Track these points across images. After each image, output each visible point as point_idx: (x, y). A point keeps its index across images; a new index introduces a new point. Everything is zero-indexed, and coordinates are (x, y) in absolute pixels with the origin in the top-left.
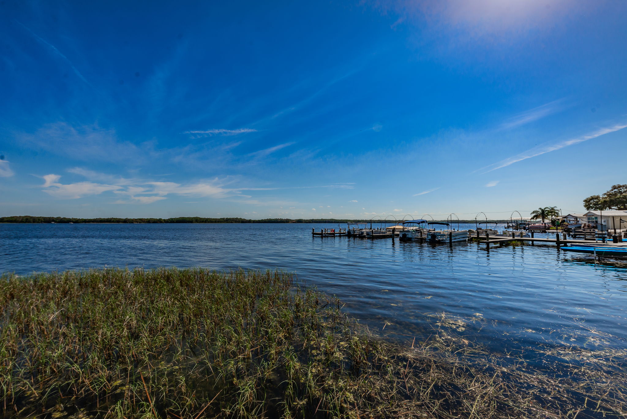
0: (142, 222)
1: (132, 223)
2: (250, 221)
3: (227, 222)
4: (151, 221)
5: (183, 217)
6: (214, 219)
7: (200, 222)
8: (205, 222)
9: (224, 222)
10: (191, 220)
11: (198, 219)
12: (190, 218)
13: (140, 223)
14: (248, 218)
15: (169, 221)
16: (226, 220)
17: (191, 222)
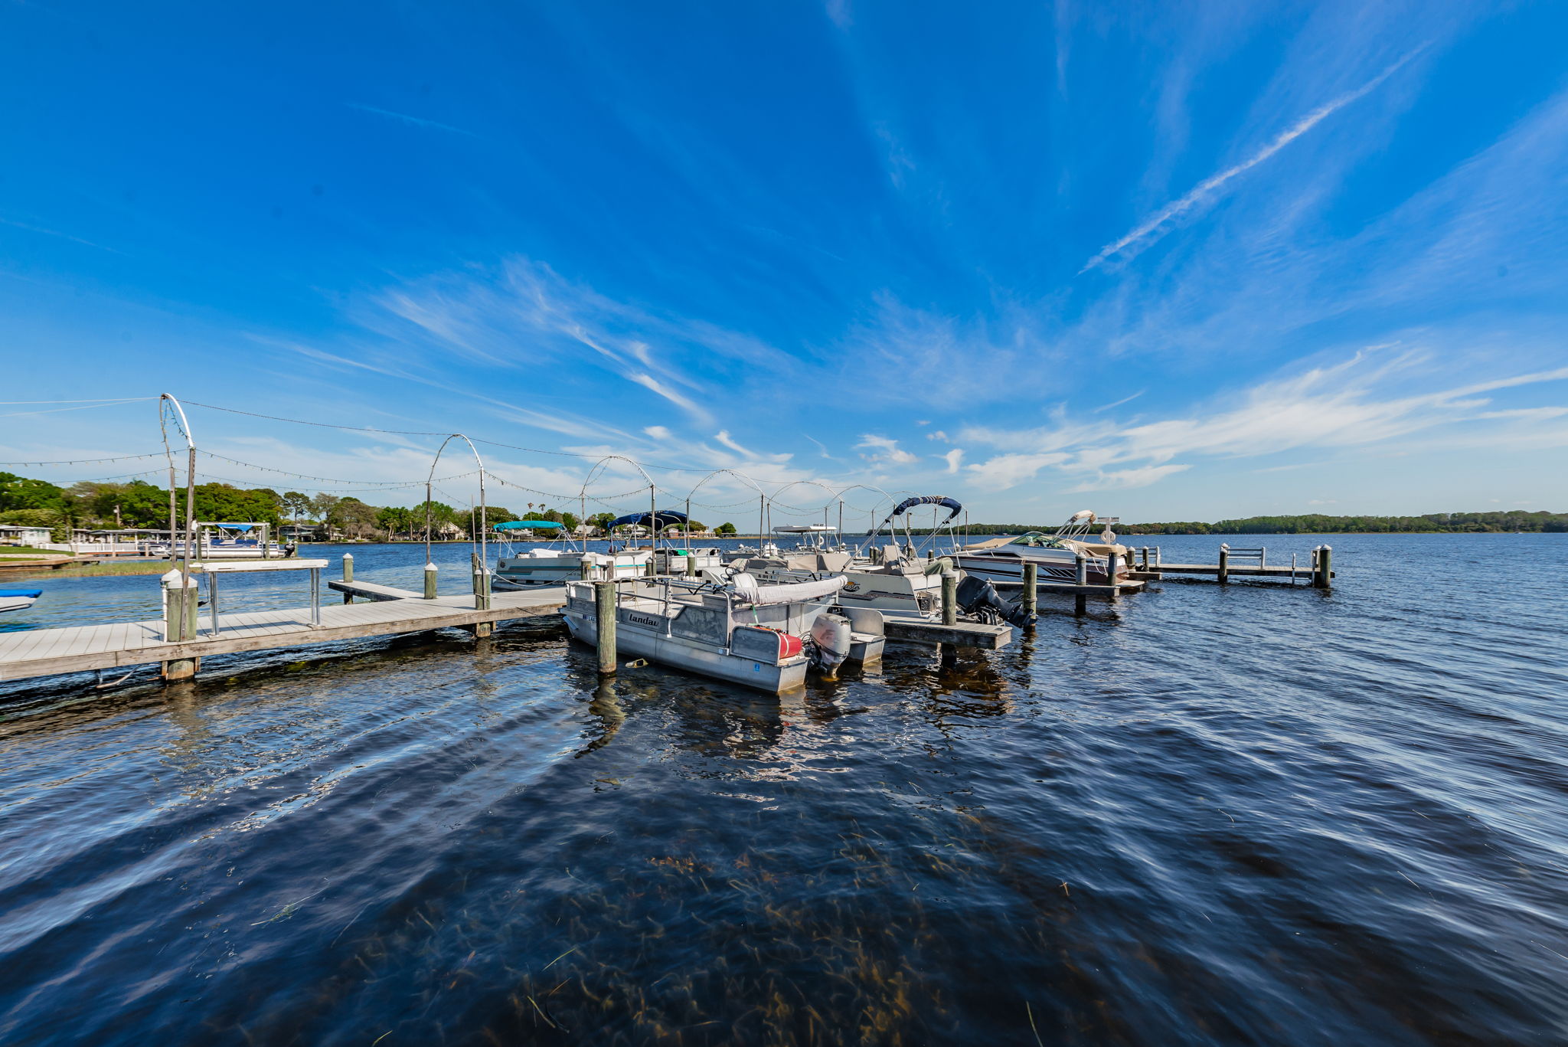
0: (1150, 532)
1: (1129, 533)
3: (1455, 530)
4: (1171, 531)
5: (1264, 518)
6: (1383, 520)
7: (1325, 530)
8: (1346, 530)
9: (1436, 530)
10: (1290, 525)
11: (1318, 521)
12: (1288, 518)
13: (1145, 533)
15: (1221, 530)
16: (1453, 523)
17: (1292, 530)
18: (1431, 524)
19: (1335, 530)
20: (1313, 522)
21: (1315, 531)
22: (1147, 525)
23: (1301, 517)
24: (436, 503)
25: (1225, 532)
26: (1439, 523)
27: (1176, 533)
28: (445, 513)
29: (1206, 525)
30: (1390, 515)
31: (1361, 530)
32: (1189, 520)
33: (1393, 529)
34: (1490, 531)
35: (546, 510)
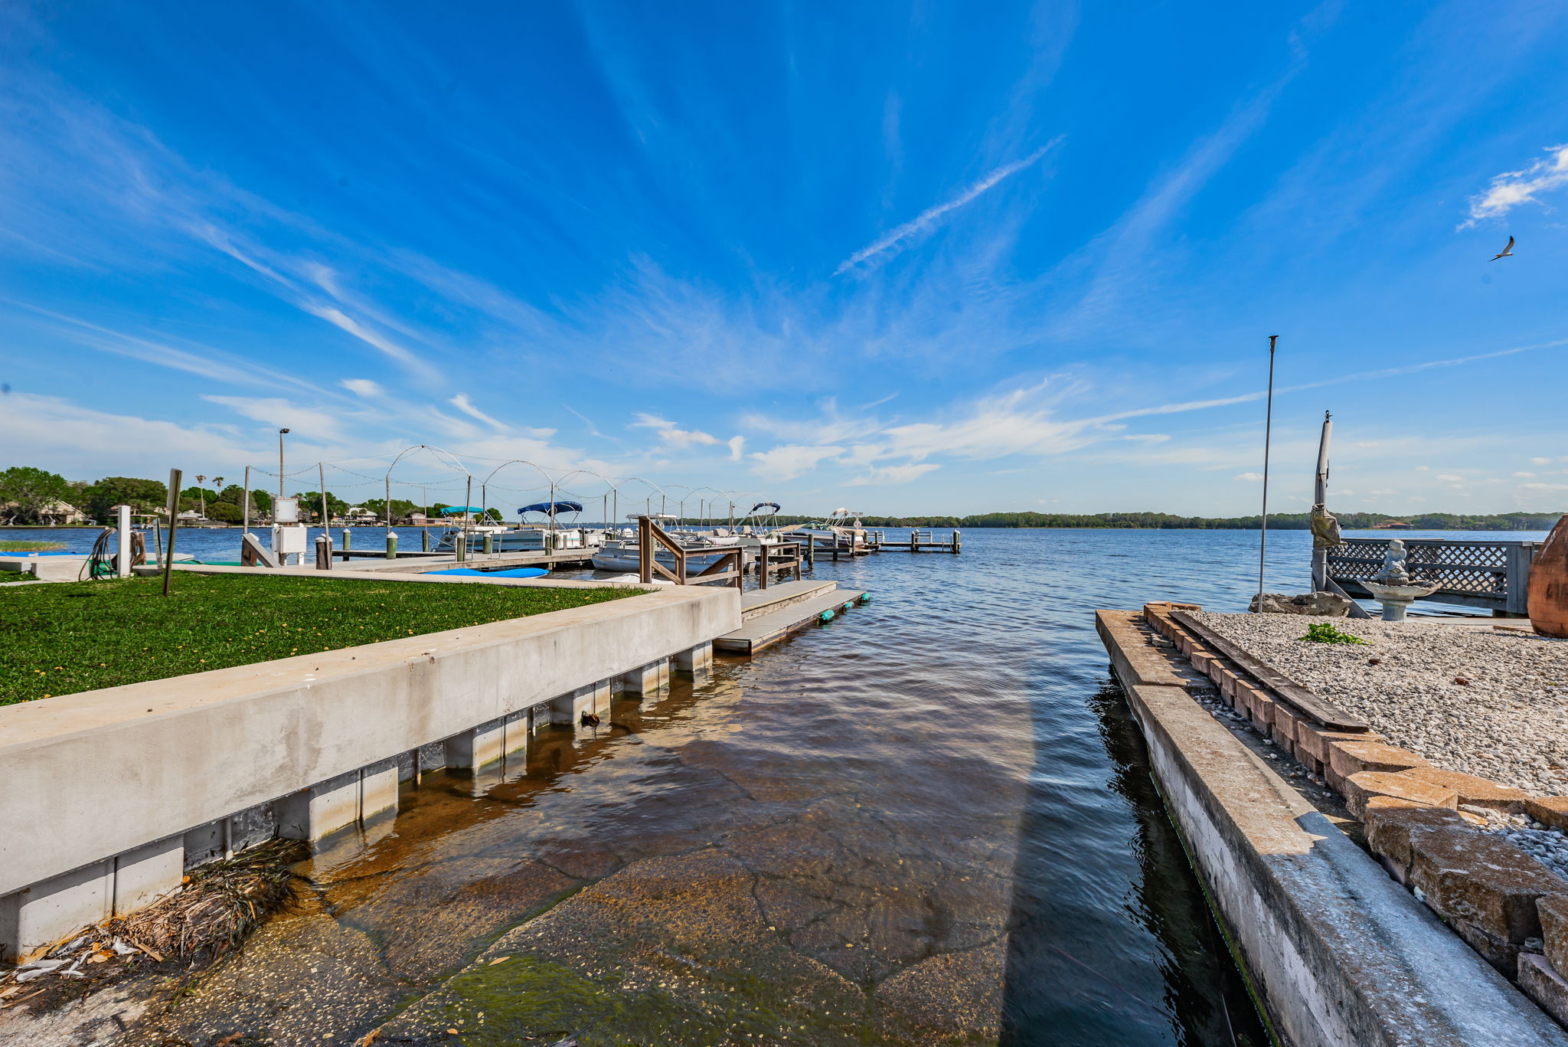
0: (917, 525)
1: (900, 526)
2: (1194, 524)
3: (1114, 526)
5: (997, 514)
6: (1072, 517)
7: (1037, 526)
8: (1050, 525)
9: (1103, 526)
10: (1015, 521)
11: (1033, 518)
12: (1013, 515)
13: (913, 526)
14: (1186, 513)
15: (968, 524)
16: (1113, 521)
17: (1015, 525)
18: (1101, 521)
19: (1043, 525)
20: (1029, 518)
21: (1031, 526)
22: (914, 518)
23: (1021, 514)
24: (35, 470)
25: (971, 526)
26: (1105, 520)
27: (936, 527)
28: (53, 486)
29: (957, 520)
30: (1077, 514)
31: (1059, 526)
32: (945, 515)
33: (1078, 525)
34: (1133, 527)
35: (225, 485)
